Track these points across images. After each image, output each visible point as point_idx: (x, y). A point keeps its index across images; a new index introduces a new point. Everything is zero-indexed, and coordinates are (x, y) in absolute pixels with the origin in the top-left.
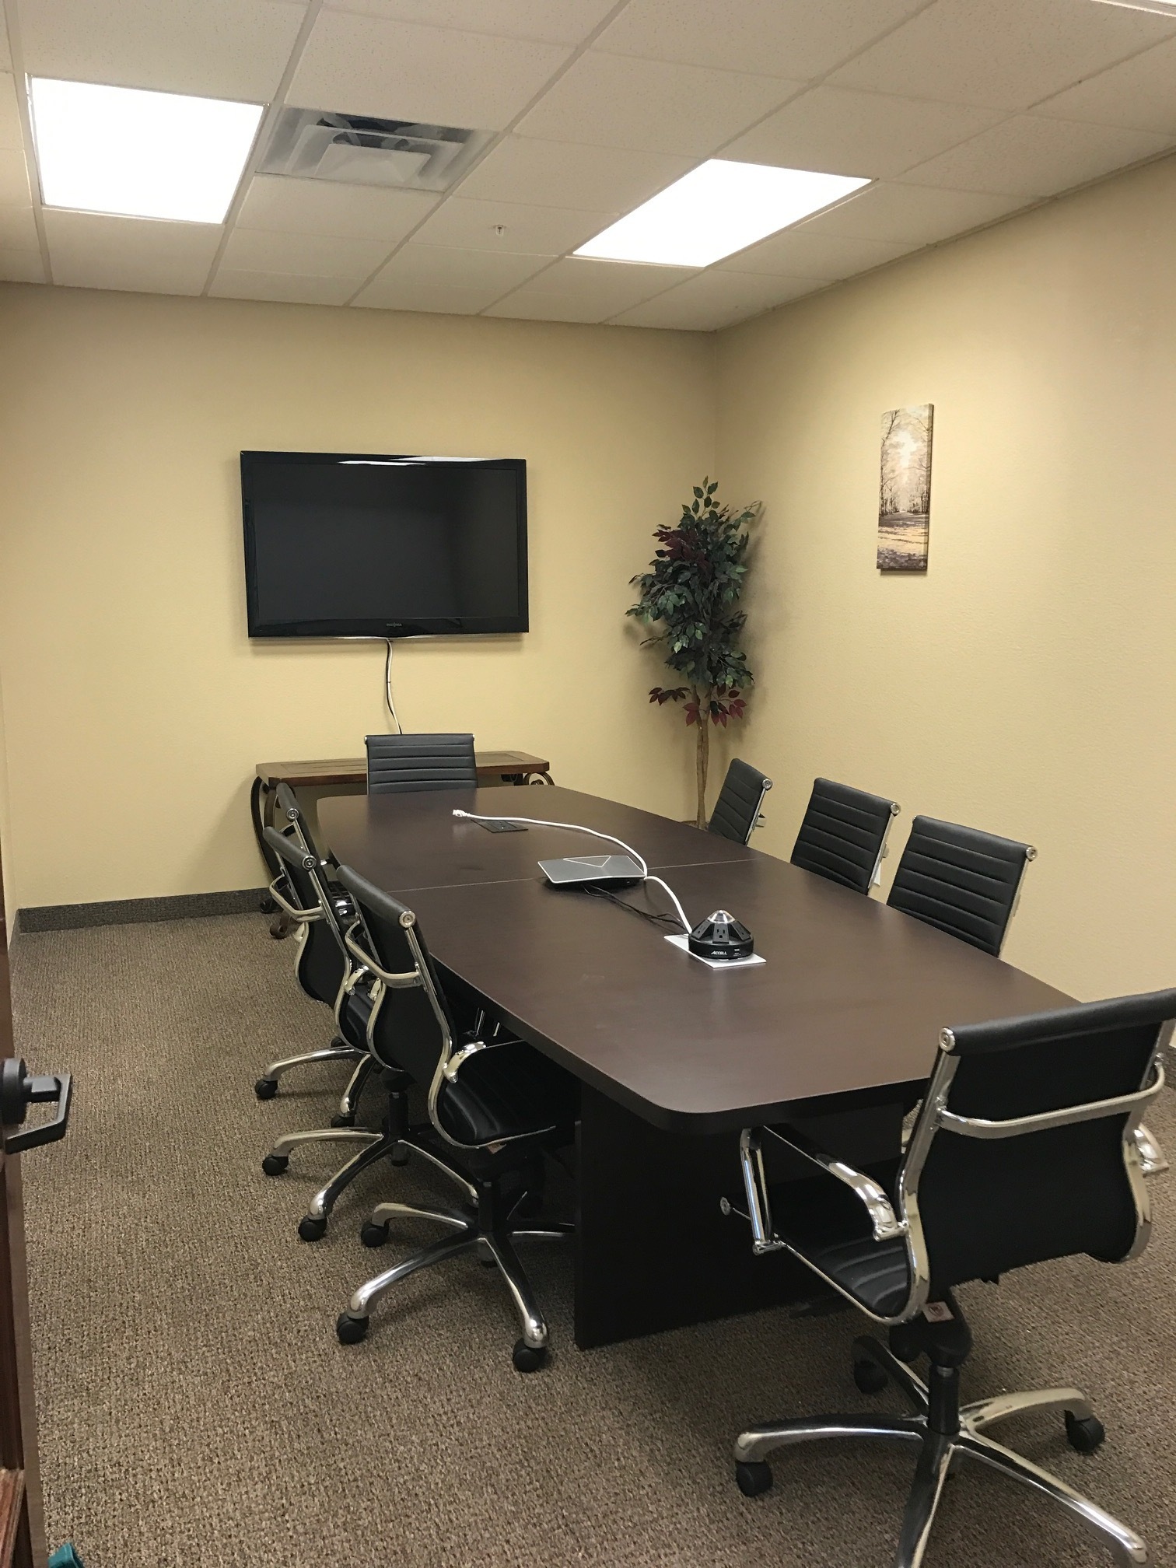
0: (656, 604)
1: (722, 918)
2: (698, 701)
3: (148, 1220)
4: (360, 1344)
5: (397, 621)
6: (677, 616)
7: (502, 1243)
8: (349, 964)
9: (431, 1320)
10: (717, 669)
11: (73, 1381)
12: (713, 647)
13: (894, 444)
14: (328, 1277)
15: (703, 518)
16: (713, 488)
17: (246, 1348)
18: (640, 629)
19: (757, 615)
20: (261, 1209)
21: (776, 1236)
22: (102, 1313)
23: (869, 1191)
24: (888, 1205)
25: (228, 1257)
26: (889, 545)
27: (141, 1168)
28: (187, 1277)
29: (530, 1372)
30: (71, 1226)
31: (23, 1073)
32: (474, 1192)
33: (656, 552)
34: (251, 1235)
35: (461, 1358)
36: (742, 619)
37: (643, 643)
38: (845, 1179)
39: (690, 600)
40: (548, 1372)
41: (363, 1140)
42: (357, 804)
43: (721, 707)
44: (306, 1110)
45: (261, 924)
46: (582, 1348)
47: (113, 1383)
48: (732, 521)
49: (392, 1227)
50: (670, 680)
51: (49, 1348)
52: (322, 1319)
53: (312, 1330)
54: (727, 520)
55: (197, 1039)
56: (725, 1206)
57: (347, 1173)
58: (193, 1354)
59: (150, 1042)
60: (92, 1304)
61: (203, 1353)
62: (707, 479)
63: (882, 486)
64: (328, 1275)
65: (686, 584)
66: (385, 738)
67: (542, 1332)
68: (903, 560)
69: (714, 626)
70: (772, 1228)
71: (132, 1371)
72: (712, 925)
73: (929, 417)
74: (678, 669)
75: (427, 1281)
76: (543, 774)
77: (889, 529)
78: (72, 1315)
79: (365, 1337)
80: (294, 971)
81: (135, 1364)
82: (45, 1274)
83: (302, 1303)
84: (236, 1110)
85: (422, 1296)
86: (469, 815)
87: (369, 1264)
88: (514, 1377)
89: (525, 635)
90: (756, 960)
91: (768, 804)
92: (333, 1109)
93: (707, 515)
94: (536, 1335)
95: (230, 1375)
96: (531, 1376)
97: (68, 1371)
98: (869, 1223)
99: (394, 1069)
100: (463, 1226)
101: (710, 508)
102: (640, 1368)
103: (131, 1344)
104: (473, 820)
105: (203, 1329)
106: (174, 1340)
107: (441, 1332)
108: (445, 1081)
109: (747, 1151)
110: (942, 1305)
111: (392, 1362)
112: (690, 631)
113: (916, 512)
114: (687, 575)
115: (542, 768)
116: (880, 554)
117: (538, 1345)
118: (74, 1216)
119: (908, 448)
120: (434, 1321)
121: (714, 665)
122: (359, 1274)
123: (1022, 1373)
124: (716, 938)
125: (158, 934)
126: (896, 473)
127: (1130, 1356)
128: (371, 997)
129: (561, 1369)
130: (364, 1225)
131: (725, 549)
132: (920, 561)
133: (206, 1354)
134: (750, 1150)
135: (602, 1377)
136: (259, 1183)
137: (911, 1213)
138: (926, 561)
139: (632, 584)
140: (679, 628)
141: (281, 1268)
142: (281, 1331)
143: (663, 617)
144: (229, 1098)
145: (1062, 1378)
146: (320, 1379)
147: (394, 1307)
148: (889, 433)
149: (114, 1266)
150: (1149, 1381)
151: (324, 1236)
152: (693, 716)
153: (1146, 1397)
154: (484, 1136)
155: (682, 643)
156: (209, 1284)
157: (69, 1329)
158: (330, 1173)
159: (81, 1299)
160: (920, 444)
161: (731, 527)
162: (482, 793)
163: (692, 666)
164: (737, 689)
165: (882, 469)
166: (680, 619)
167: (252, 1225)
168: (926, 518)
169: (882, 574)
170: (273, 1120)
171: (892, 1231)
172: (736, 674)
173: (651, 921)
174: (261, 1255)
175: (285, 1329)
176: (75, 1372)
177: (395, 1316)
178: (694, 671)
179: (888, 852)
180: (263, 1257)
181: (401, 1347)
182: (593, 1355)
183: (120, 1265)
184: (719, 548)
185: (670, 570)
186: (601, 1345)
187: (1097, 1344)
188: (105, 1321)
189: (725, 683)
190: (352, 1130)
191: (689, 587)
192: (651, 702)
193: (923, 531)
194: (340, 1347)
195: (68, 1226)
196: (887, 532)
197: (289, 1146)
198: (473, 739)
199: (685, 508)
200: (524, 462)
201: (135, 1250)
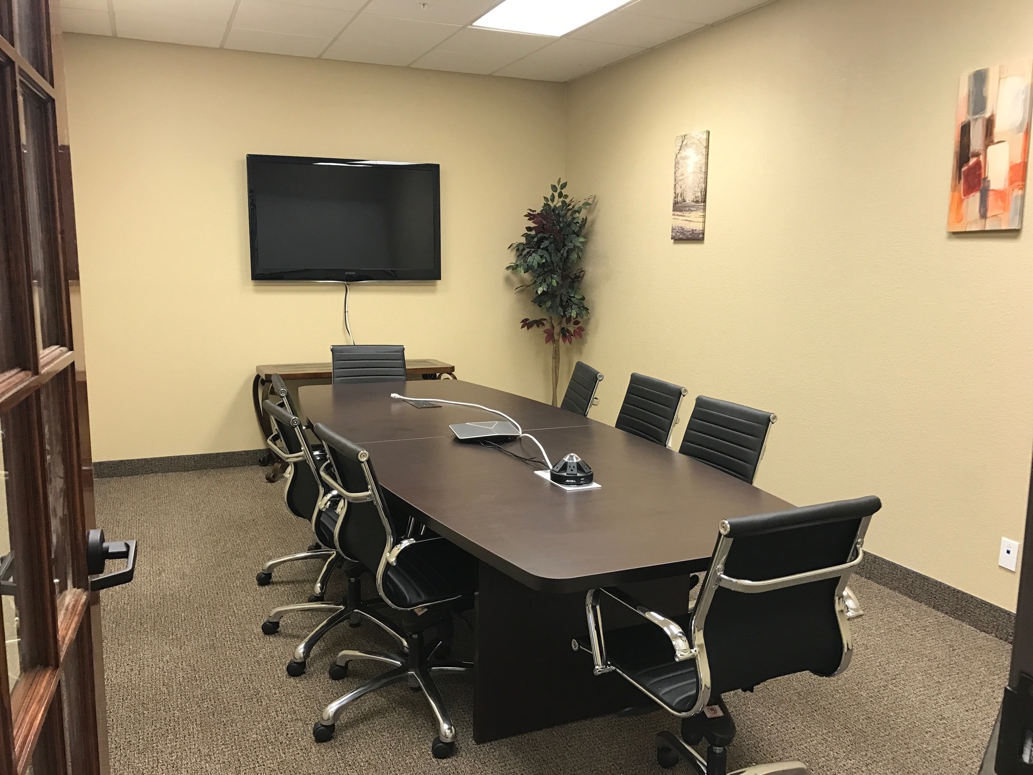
0: (526, 262)
1: (573, 458)
2: (553, 327)
3: (184, 664)
4: (329, 742)
5: (352, 271)
6: (540, 270)
7: (425, 675)
8: (322, 491)
9: (377, 726)
10: (566, 305)
11: (132, 768)
12: (564, 291)
13: (684, 157)
14: (307, 700)
15: (557, 206)
16: (564, 186)
17: (251, 745)
18: (514, 278)
19: (593, 271)
20: (261, 656)
21: (609, 663)
22: (152, 724)
23: (673, 629)
24: (685, 638)
25: (239, 688)
26: (679, 224)
27: (179, 630)
28: (211, 701)
29: (443, 759)
30: (131, 668)
31: (102, 540)
32: (405, 643)
33: (526, 228)
34: (254, 673)
35: (397, 750)
36: (583, 273)
37: (517, 288)
38: (656, 622)
39: (549, 259)
40: (456, 758)
41: (330, 610)
42: (326, 391)
43: (568, 331)
44: (291, 592)
45: (260, 474)
46: (478, 743)
47: (161, 770)
48: (576, 208)
49: (350, 667)
50: (534, 313)
51: (116, 747)
52: (303, 726)
53: (296, 733)
54: (573, 207)
55: (216, 547)
56: (575, 645)
57: (319, 632)
58: (215, 750)
59: (184, 549)
60: (145, 718)
61: (222, 749)
62: (560, 179)
63: (675, 185)
64: (307, 698)
65: (546, 249)
66: (344, 347)
67: (451, 732)
68: (688, 234)
69: (564, 277)
70: (606, 658)
71: (173, 761)
72: (566, 464)
73: (706, 138)
74: (540, 306)
75: (374, 701)
76: (450, 374)
77: (680, 213)
78: (132, 726)
79: (332, 737)
80: (284, 498)
81: (176, 756)
82: (113, 700)
83: (289, 716)
84: (243, 593)
85: (370, 711)
86: (402, 397)
87: (334, 691)
88: (433, 762)
89: (438, 281)
90: (595, 485)
91: (600, 391)
92: (310, 591)
93: (560, 204)
94: (447, 734)
95: (240, 763)
96: (444, 761)
97: (129, 762)
98: (673, 650)
99: (353, 560)
100: (398, 664)
101: (562, 199)
102: (517, 755)
103: (172, 744)
104: (404, 400)
105: (222, 734)
106: (202, 741)
107: (384, 734)
108: (388, 565)
109: (590, 606)
110: (717, 707)
111: (351, 753)
112: (549, 280)
113: (697, 202)
114: (546, 243)
115: (450, 370)
116: (673, 229)
117: (449, 740)
118: (132, 662)
119: (692, 159)
120: (379, 726)
121: (564, 304)
122: (328, 697)
123: (765, 753)
124: (569, 471)
125: (189, 479)
126: (685, 176)
127: (834, 742)
128: (337, 512)
129: (464, 757)
130: (331, 665)
131: (572, 226)
132: (699, 234)
133: (224, 750)
134: (592, 607)
135: (491, 761)
136: (259, 639)
137: (699, 643)
138: (703, 234)
139: (510, 249)
140: (542, 278)
141: (275, 694)
142: (275, 734)
143: (530, 271)
144: (238, 585)
145: (791, 756)
146: (302, 764)
147: (352, 718)
148: (680, 150)
149: (160, 694)
150: (847, 758)
151: (304, 673)
152: (550, 337)
153: (845, 768)
154: (414, 601)
155: (543, 288)
156: (226, 705)
157: (130, 735)
158: (308, 633)
159: (138, 715)
160: (700, 157)
161: (576, 212)
162: (410, 384)
163: (549, 304)
164: (579, 319)
165: (675, 173)
166: (543, 271)
167: (255, 667)
168: (704, 205)
169: (674, 243)
170: (269, 598)
171: (687, 655)
172: (578, 309)
173: (526, 463)
174: (261, 686)
175: (278, 733)
176: (134, 762)
177: (353, 724)
178: (551, 307)
179: (679, 419)
180: (262, 687)
181: (357, 744)
182: (486, 747)
183: (164, 693)
184: (568, 225)
185: (535, 240)
186: (490, 741)
187: (813, 735)
188: (154, 730)
189: (571, 316)
190: (323, 604)
191: (548, 251)
192: (522, 328)
193: (702, 214)
194: (315, 744)
195: (128, 668)
196: (678, 215)
197: (280, 615)
198: (404, 349)
199: (545, 198)
200: (438, 166)
201: (174, 684)
